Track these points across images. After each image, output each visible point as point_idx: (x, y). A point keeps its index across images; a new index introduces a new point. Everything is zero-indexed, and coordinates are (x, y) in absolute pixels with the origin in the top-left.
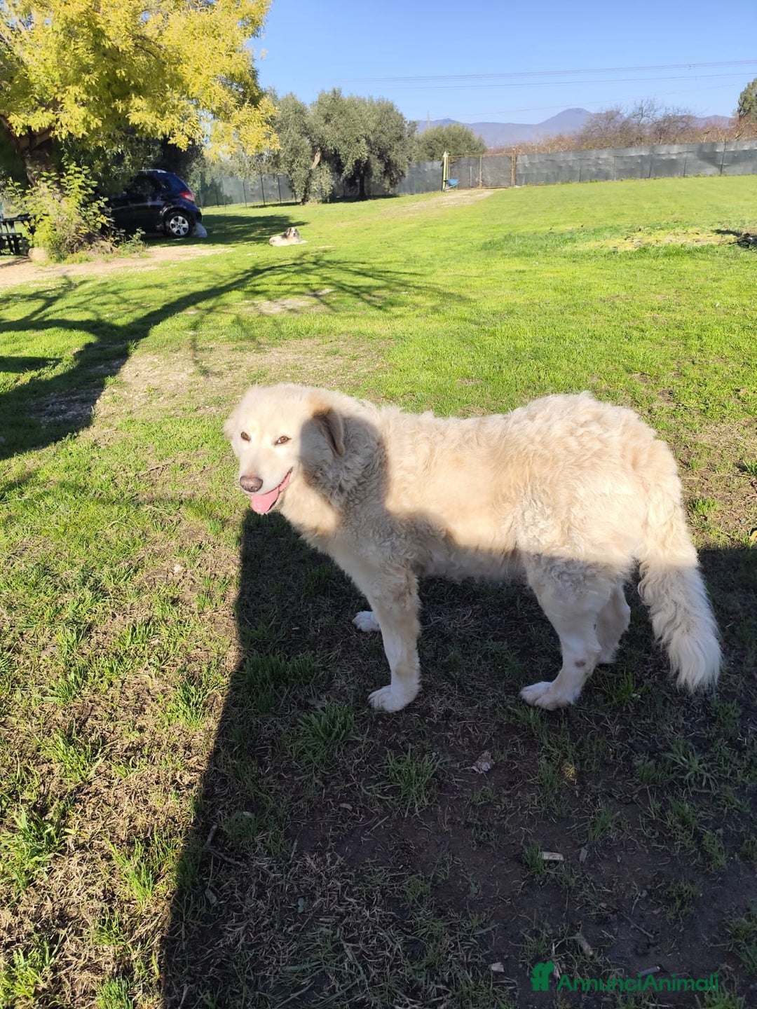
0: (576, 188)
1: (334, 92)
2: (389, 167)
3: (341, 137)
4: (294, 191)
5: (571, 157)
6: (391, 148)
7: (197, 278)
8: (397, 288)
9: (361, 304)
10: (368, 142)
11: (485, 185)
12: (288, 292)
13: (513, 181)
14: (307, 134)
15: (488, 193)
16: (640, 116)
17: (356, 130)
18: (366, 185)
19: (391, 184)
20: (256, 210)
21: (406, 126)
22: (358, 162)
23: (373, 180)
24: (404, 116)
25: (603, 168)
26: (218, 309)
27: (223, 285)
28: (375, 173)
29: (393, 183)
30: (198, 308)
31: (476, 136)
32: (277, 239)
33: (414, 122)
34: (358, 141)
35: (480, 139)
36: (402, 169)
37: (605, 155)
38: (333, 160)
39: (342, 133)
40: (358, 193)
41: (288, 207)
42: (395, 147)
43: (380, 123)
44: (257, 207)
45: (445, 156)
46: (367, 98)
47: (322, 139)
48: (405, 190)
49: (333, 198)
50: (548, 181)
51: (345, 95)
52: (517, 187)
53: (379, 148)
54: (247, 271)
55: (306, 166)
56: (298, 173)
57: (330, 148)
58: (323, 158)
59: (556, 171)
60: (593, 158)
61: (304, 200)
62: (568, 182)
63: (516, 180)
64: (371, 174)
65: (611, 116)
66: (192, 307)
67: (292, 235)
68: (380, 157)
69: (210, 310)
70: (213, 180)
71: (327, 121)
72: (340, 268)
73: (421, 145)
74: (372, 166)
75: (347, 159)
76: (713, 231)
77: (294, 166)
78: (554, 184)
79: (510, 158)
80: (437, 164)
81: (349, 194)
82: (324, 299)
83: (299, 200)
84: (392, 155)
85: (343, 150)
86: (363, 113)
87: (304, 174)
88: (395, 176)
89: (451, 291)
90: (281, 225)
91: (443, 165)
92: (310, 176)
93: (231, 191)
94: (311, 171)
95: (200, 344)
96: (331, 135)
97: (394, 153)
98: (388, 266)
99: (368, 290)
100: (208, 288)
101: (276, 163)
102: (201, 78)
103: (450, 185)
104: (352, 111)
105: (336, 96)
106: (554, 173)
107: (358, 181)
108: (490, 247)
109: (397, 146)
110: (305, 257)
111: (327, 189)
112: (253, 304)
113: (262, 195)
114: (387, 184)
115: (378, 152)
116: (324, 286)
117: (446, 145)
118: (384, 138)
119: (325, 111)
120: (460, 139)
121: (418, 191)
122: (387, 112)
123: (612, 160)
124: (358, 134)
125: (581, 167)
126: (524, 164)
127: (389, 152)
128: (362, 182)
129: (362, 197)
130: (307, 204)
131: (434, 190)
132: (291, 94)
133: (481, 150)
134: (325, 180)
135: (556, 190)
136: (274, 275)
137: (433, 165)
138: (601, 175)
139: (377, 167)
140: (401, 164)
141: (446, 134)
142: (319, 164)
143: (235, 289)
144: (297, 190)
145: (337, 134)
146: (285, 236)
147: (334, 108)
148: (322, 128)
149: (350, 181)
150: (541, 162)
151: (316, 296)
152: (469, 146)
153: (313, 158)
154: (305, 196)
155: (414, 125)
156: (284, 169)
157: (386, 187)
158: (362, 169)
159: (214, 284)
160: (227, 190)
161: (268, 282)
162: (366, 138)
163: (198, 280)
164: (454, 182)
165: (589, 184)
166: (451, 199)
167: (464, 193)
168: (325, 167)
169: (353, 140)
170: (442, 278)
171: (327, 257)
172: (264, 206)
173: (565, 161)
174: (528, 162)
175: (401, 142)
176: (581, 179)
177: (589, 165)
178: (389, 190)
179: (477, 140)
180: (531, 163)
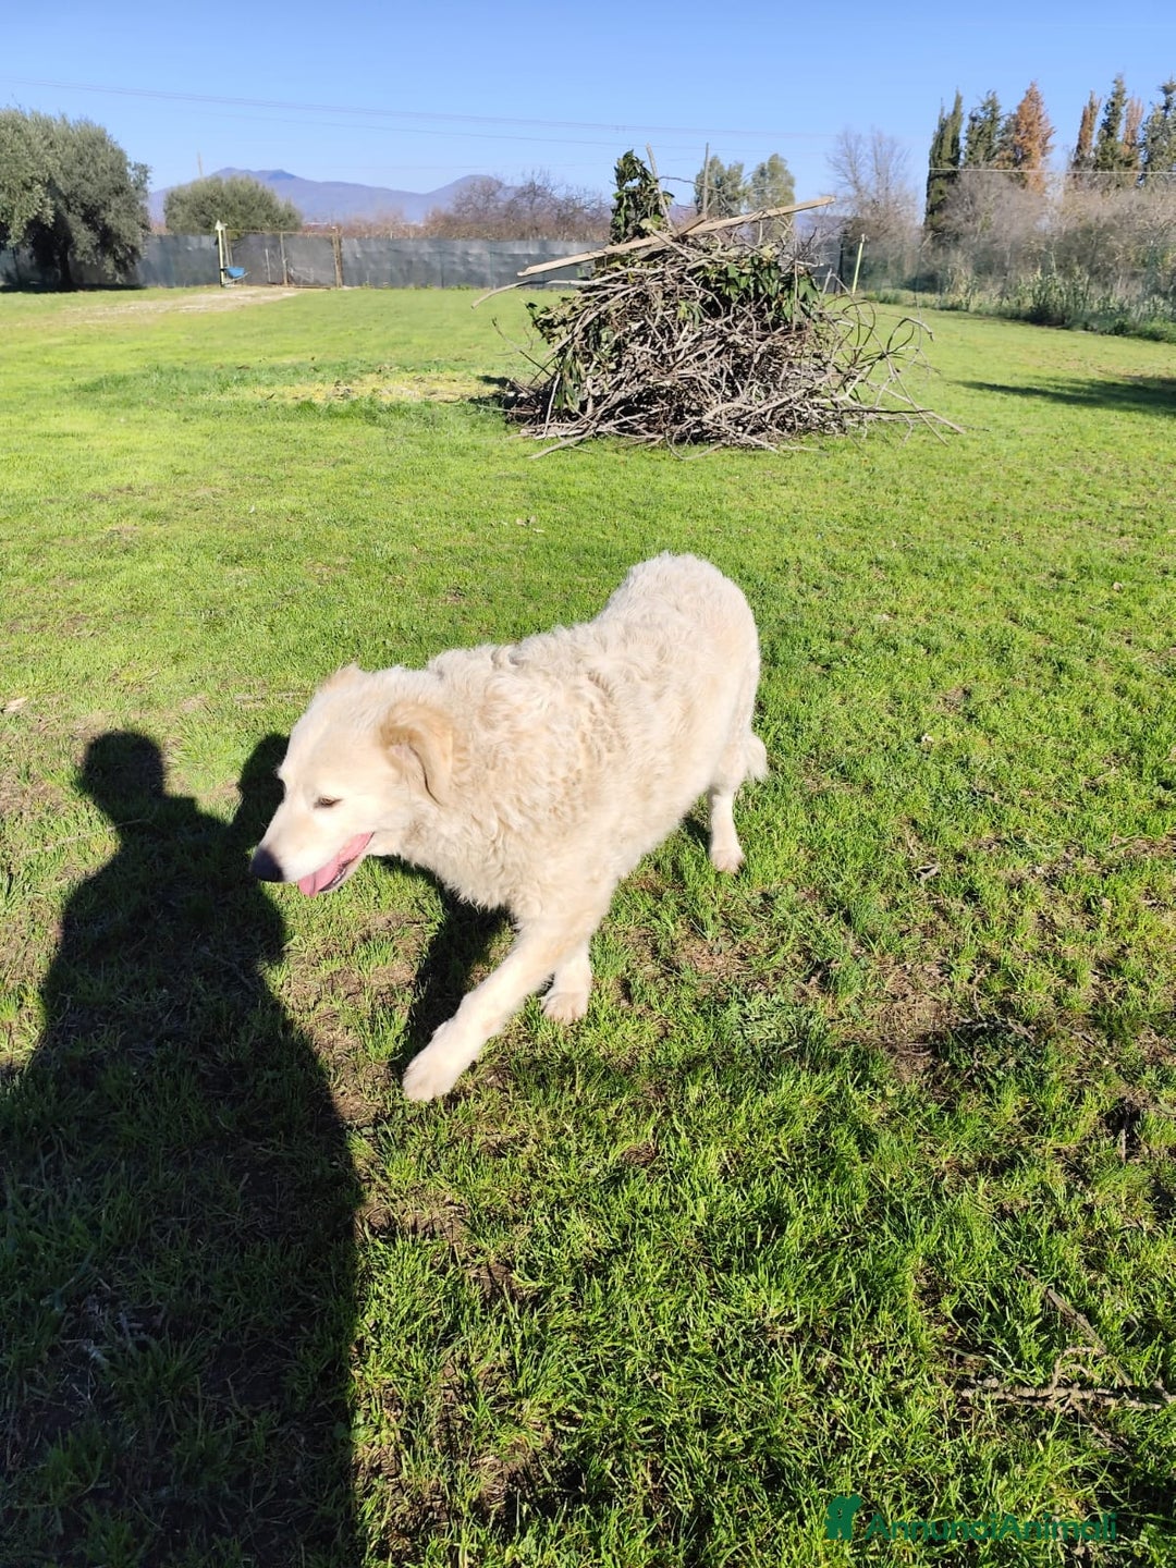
0: (432, 297)
2: (107, 240)
5: (426, 248)
6: (105, 205)
11: (294, 281)
13: (339, 280)
16: (532, 195)
17: (20, 169)
18: (70, 264)
19: (117, 267)
21: (129, 170)
23: (80, 257)
25: (475, 268)
28: (81, 247)
29: (121, 265)
33: (143, 167)
34: (29, 189)
35: (288, 206)
36: (130, 243)
37: (476, 248)
42: (113, 204)
45: (219, 228)
50: (394, 283)
52: (346, 288)
53: (83, 205)
59: (405, 268)
60: (458, 252)
62: (424, 286)
63: (343, 277)
64: (75, 247)
65: (489, 188)
68: (87, 219)
73: (187, 207)
74: (74, 233)
76: (478, 378)
78: (402, 288)
79: (331, 242)
80: (207, 242)
84: (109, 218)
88: (122, 254)
91: (217, 243)
97: (111, 215)
103: (231, 277)
106: (401, 270)
107: (56, 257)
109: (115, 203)
114: (109, 265)
115: (82, 211)
117: (230, 210)
118: (90, 188)
120: (252, 203)
121: (180, 282)
123: (487, 258)
124: (26, 176)
125: (443, 265)
126: (354, 254)
127: (102, 212)
128: (63, 259)
131: (208, 283)
133: (291, 224)
135: (409, 297)
137: (200, 242)
138: (475, 280)
139: (83, 237)
140: (128, 234)
141: (226, 191)
150: (381, 252)
152: (269, 217)
155: (143, 171)
157: (109, 272)
164: (238, 272)
165: (457, 292)
166: (231, 298)
167: (254, 290)
173: (416, 253)
174: (358, 249)
175: (124, 197)
176: (444, 284)
177: (454, 263)
178: (115, 277)
179: (282, 206)
180: (364, 252)
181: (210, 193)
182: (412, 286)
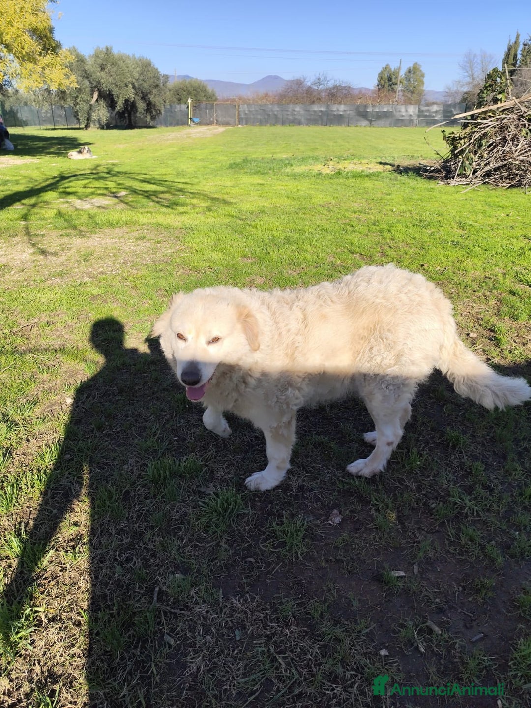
0: (279, 129)
1: (107, 49)
2: (150, 106)
3: (114, 81)
4: (78, 119)
5: (276, 108)
6: (150, 93)
7: (16, 181)
8: (176, 193)
9: (152, 203)
10: (134, 87)
11: (218, 123)
12: (93, 193)
13: (237, 123)
14: (87, 78)
15: (221, 129)
16: (318, 84)
17: (125, 78)
18: (132, 118)
19: (151, 118)
20: (48, 131)
21: (161, 77)
22: (127, 101)
23: (138, 115)
24: (159, 70)
25: (297, 117)
26: (40, 205)
27: (39, 187)
28: (139, 110)
29: (153, 118)
30: (23, 204)
31: (210, 89)
32: (73, 154)
33: (167, 75)
34: (127, 86)
35: (213, 91)
36: (159, 108)
37: (298, 108)
38: (108, 98)
39: (114, 79)
40: (128, 123)
41: (73, 131)
42: (154, 91)
43: (142, 73)
44: (49, 129)
45: (190, 101)
46: (131, 55)
47: (99, 82)
48: (161, 124)
49: (108, 127)
50: (262, 123)
51: (115, 51)
52: (240, 126)
53: (142, 93)
54: (55, 177)
55: (87, 102)
56: (81, 106)
57: (105, 89)
58: (101, 96)
59: (266, 117)
60: (290, 110)
61: (87, 127)
62: (274, 125)
63: (239, 121)
64: (137, 110)
65: (299, 83)
66: (18, 203)
67: (85, 151)
68: (143, 98)
69: (34, 206)
70: (11, 107)
71: (103, 69)
72: (128, 177)
73: (172, 93)
74: (137, 105)
75: (119, 98)
76: (377, 163)
77: (78, 101)
78: (265, 126)
79: (235, 106)
80: (184, 107)
81: (119, 124)
82: (121, 198)
83: (83, 126)
84: (152, 98)
85: (116, 91)
86: (129, 66)
87: (86, 107)
88: (154, 113)
89: (216, 196)
90: (73, 144)
91: (188, 107)
92: (91, 109)
93: (26, 117)
94: (91, 105)
95: (33, 231)
96: (106, 80)
97: (153, 96)
98: (164, 177)
99: (155, 193)
100: (27, 189)
101: (63, 98)
102: (13, 29)
103: (194, 122)
104: (121, 63)
105: (108, 51)
106: (265, 118)
107: (126, 115)
108: (234, 167)
109: (155, 91)
110: (99, 168)
111: (104, 120)
112: (68, 202)
113: (53, 121)
114: (148, 118)
115: (141, 95)
116: (121, 190)
117: (189, 94)
118: (145, 85)
119: (100, 62)
120: (199, 90)
121: (171, 125)
122: (146, 66)
123: (302, 112)
124: (126, 81)
125: (283, 116)
126: (244, 111)
127: (149, 95)
128: (130, 115)
129: (131, 126)
130: (89, 129)
131: (182, 125)
132: (74, 47)
133: (214, 99)
134: (102, 113)
135: (267, 130)
136: (79, 180)
137: (181, 107)
138: (296, 122)
139: (141, 106)
140: (158, 104)
141: (188, 86)
142: (97, 101)
143: (50, 190)
144: (81, 118)
145: (110, 79)
146: (80, 152)
147: (106, 60)
148: (98, 74)
149: (121, 115)
150: (257, 111)
151: (115, 197)
152: (205, 96)
153: (92, 95)
154: (87, 124)
155: (166, 77)
156: (70, 102)
157: (148, 120)
158: (130, 107)
159: (31, 186)
160: (23, 115)
161: (76, 185)
162: (132, 84)
163: (17, 183)
164: (197, 120)
165: (289, 127)
166: (195, 132)
167: (203, 128)
168: (102, 102)
169: (122, 85)
170: (207, 187)
171: (116, 169)
172: (55, 129)
173: (272, 110)
174: (247, 109)
175: (158, 89)
176: (283, 123)
177: (288, 115)
178: (150, 122)
179: (210, 91)
180: (249, 111)
181: (182, 86)
182: (269, 125)
